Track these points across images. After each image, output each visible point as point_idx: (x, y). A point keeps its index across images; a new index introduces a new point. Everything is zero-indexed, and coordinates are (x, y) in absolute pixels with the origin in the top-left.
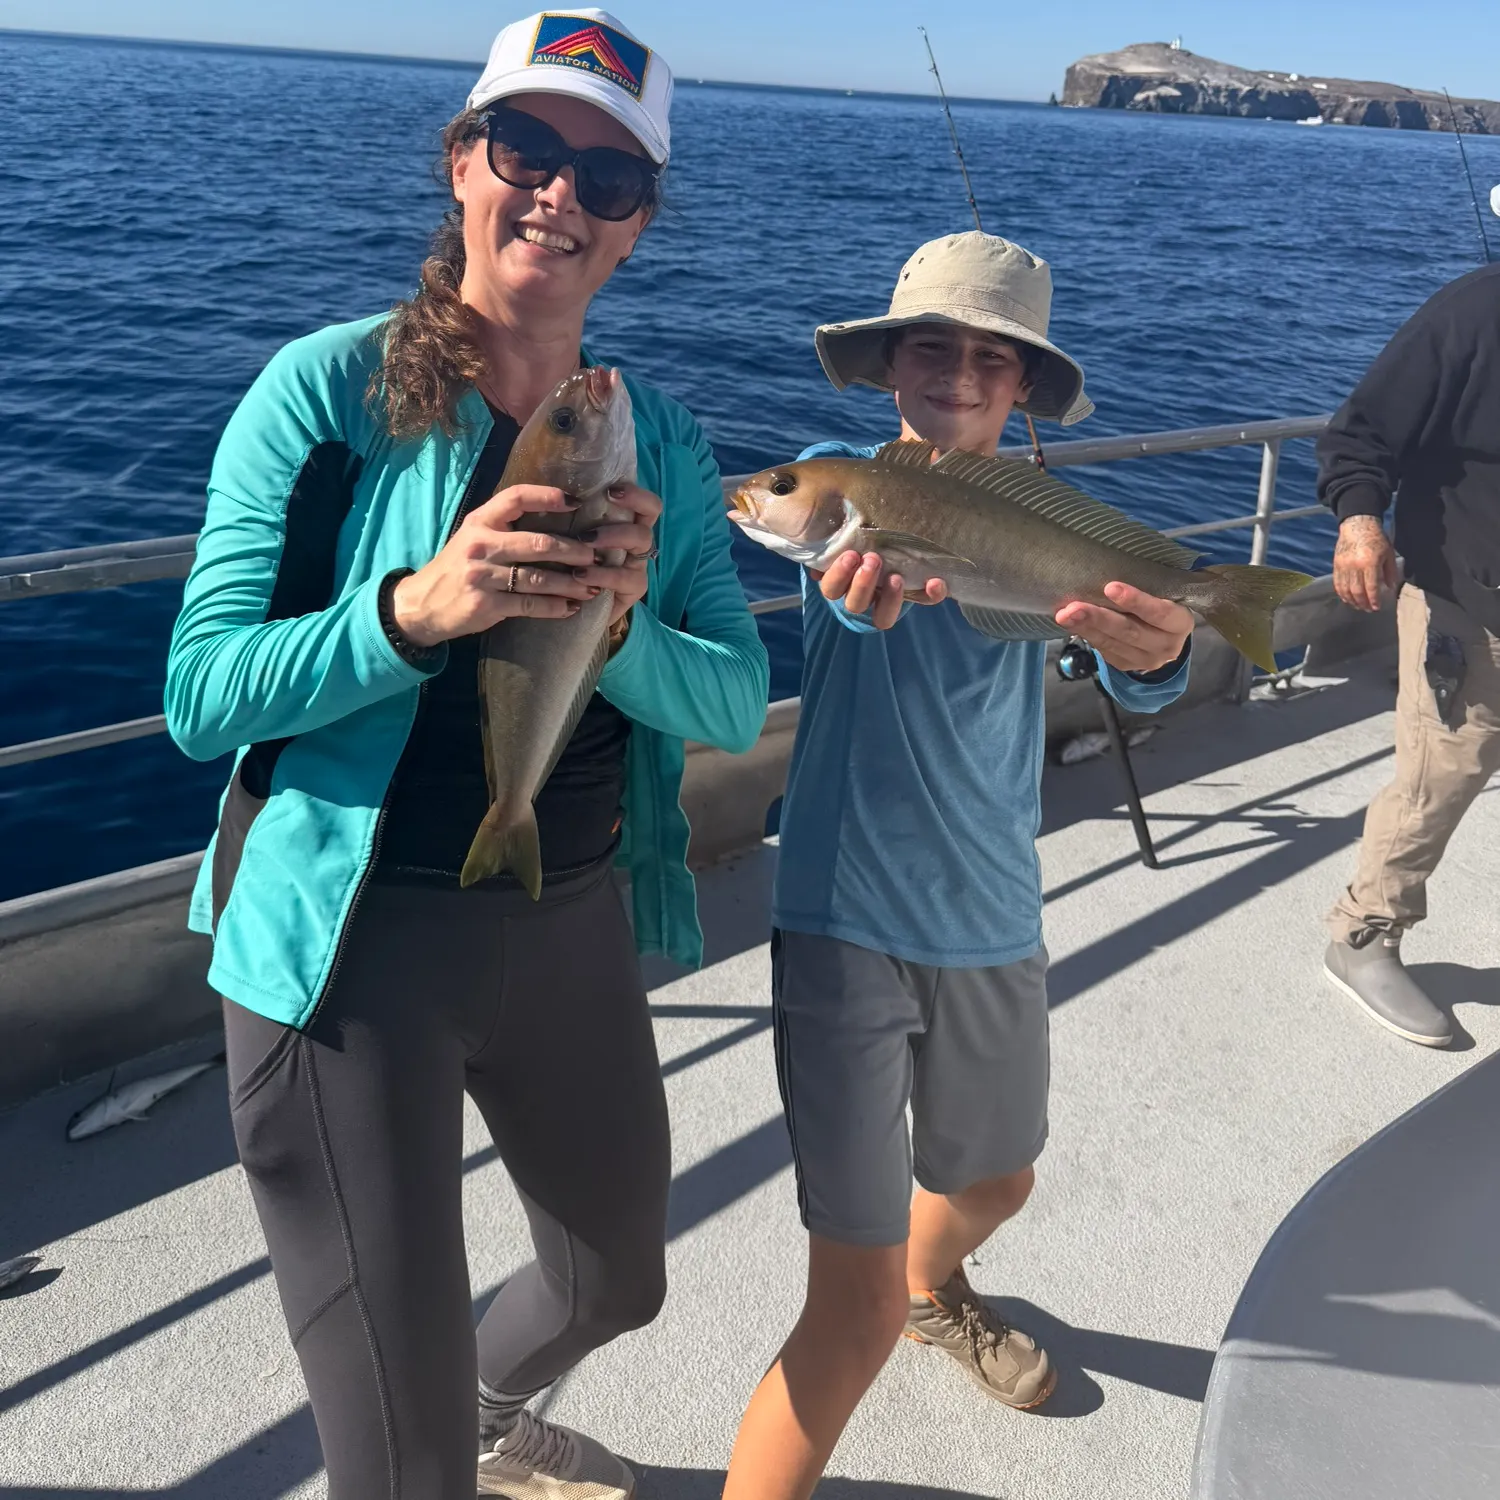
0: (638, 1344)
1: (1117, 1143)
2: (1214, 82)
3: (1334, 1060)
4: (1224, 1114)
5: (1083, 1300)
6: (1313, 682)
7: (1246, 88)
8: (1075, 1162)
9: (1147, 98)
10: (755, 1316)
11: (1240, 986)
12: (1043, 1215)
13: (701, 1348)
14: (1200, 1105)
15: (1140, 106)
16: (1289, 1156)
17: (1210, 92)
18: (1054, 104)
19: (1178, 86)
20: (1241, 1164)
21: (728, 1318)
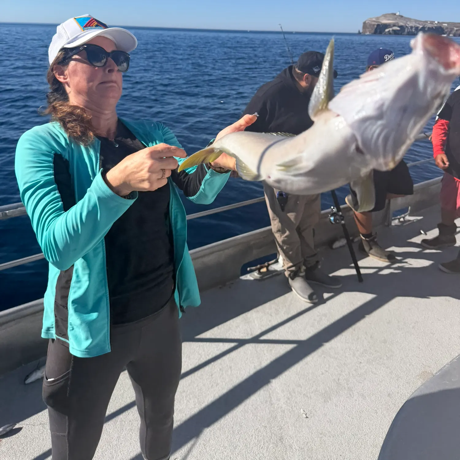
0: (201, 448)
1: (351, 375)
2: (411, 25)
3: (419, 345)
4: (385, 364)
5: (341, 429)
6: (412, 218)
7: (421, 26)
8: (338, 382)
9: (389, 31)
10: (237, 437)
11: (389, 321)
12: (328, 400)
13: (220, 448)
14: (377, 362)
15: (387, 33)
16: (405, 378)
17: (409, 28)
18: (359, 33)
19: (399, 27)
20: (390, 381)
21: (229, 438)
